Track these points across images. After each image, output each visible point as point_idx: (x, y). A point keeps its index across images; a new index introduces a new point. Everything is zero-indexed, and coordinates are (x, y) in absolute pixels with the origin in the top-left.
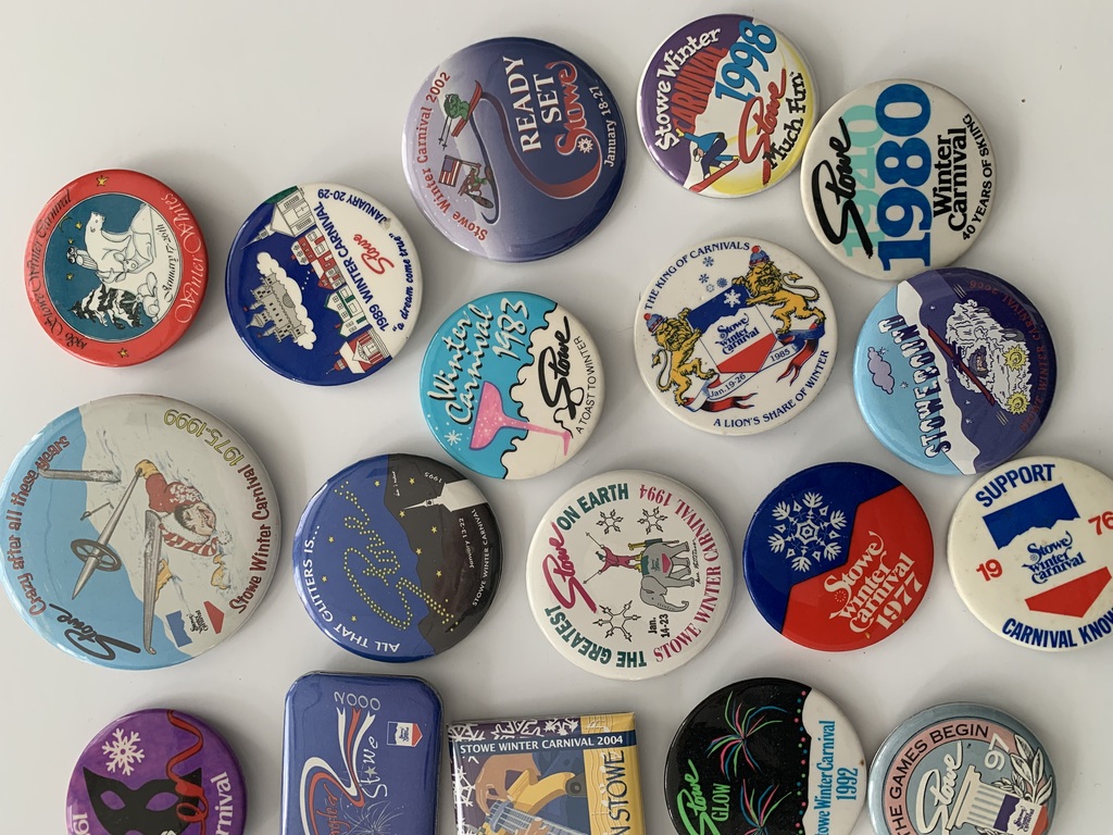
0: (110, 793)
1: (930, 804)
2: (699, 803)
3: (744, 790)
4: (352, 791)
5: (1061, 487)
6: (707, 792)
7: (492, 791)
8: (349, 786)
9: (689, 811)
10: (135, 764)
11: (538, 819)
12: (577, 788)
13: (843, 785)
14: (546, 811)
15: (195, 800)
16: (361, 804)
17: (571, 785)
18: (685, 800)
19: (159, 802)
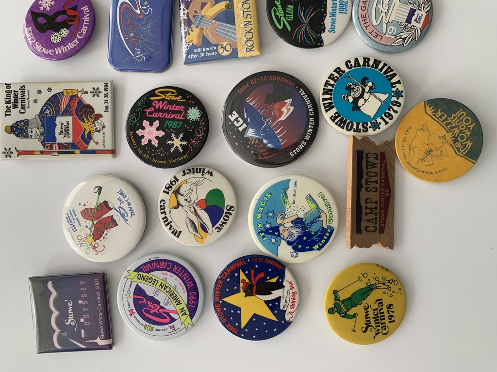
0: (41, 18)
1: (378, 12)
2: (280, 13)
3: (299, 8)
7: (195, 12)
8: (137, 9)
9: (276, 16)
10: (51, 6)
11: (214, 21)
12: (230, 7)
13: (341, 8)
14: (217, 18)
15: (74, 17)
16: (141, 17)
17: (227, 6)
18: (275, 11)
19: (60, 19)
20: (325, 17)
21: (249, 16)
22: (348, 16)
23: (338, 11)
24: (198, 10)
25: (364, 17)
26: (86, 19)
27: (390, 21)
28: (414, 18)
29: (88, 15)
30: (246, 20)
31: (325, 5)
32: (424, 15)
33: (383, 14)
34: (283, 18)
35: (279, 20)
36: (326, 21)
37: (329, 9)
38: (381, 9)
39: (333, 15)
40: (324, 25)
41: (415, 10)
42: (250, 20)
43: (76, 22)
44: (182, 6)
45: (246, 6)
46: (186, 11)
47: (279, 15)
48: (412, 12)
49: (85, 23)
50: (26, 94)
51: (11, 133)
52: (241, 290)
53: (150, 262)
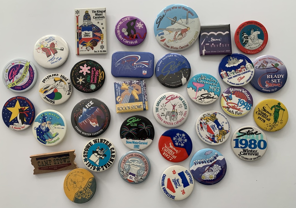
0: (133, 23)
1: (133, 161)
2: (134, 121)
3: (136, 129)
4: (135, 64)
5: (189, 185)
6: (135, 122)
7: (135, 87)
8: (136, 63)
9: (132, 119)
10: (138, 27)
11: (131, 94)
12: (136, 101)
13: (136, 146)
14: (132, 96)
15: (133, 37)
16: (133, 65)
17: (137, 100)
18: (134, 119)
19: (132, 32)
20: (132, 139)
21: (132, 108)
22: (133, 148)
23: (135, 144)
24: (136, 88)
25: (132, 155)
26: (132, 43)
27: (130, 166)
28: (132, 176)
29: (133, 43)
30: (130, 107)
31: (137, 139)
32: (133, 180)
33: (133, 163)
34: (131, 122)
35: (131, 120)
36: (131, 139)
37: (135, 141)
38: (135, 162)
39: (133, 142)
40: (129, 139)
41: (135, 177)
42: (130, 109)
43: (130, 38)
44: (137, 82)
45: (136, 107)
46: (135, 83)
47: (133, 120)
48: (134, 175)
49: (130, 42)
50: (101, 19)
51: (85, 13)
52: (21, 107)
53: (33, 71)
